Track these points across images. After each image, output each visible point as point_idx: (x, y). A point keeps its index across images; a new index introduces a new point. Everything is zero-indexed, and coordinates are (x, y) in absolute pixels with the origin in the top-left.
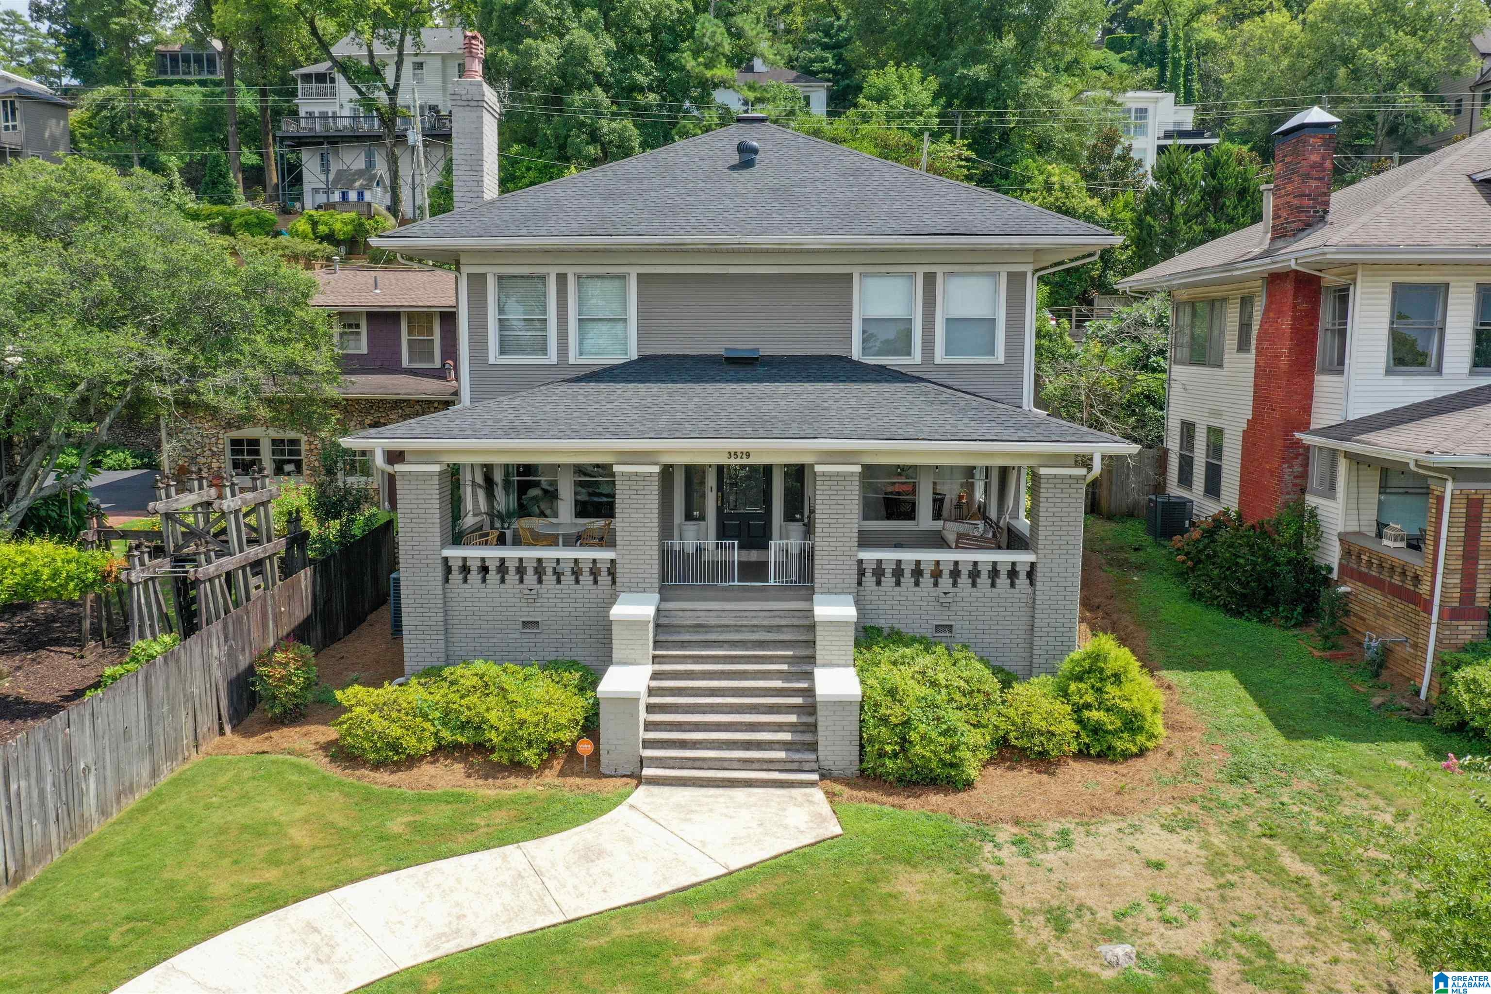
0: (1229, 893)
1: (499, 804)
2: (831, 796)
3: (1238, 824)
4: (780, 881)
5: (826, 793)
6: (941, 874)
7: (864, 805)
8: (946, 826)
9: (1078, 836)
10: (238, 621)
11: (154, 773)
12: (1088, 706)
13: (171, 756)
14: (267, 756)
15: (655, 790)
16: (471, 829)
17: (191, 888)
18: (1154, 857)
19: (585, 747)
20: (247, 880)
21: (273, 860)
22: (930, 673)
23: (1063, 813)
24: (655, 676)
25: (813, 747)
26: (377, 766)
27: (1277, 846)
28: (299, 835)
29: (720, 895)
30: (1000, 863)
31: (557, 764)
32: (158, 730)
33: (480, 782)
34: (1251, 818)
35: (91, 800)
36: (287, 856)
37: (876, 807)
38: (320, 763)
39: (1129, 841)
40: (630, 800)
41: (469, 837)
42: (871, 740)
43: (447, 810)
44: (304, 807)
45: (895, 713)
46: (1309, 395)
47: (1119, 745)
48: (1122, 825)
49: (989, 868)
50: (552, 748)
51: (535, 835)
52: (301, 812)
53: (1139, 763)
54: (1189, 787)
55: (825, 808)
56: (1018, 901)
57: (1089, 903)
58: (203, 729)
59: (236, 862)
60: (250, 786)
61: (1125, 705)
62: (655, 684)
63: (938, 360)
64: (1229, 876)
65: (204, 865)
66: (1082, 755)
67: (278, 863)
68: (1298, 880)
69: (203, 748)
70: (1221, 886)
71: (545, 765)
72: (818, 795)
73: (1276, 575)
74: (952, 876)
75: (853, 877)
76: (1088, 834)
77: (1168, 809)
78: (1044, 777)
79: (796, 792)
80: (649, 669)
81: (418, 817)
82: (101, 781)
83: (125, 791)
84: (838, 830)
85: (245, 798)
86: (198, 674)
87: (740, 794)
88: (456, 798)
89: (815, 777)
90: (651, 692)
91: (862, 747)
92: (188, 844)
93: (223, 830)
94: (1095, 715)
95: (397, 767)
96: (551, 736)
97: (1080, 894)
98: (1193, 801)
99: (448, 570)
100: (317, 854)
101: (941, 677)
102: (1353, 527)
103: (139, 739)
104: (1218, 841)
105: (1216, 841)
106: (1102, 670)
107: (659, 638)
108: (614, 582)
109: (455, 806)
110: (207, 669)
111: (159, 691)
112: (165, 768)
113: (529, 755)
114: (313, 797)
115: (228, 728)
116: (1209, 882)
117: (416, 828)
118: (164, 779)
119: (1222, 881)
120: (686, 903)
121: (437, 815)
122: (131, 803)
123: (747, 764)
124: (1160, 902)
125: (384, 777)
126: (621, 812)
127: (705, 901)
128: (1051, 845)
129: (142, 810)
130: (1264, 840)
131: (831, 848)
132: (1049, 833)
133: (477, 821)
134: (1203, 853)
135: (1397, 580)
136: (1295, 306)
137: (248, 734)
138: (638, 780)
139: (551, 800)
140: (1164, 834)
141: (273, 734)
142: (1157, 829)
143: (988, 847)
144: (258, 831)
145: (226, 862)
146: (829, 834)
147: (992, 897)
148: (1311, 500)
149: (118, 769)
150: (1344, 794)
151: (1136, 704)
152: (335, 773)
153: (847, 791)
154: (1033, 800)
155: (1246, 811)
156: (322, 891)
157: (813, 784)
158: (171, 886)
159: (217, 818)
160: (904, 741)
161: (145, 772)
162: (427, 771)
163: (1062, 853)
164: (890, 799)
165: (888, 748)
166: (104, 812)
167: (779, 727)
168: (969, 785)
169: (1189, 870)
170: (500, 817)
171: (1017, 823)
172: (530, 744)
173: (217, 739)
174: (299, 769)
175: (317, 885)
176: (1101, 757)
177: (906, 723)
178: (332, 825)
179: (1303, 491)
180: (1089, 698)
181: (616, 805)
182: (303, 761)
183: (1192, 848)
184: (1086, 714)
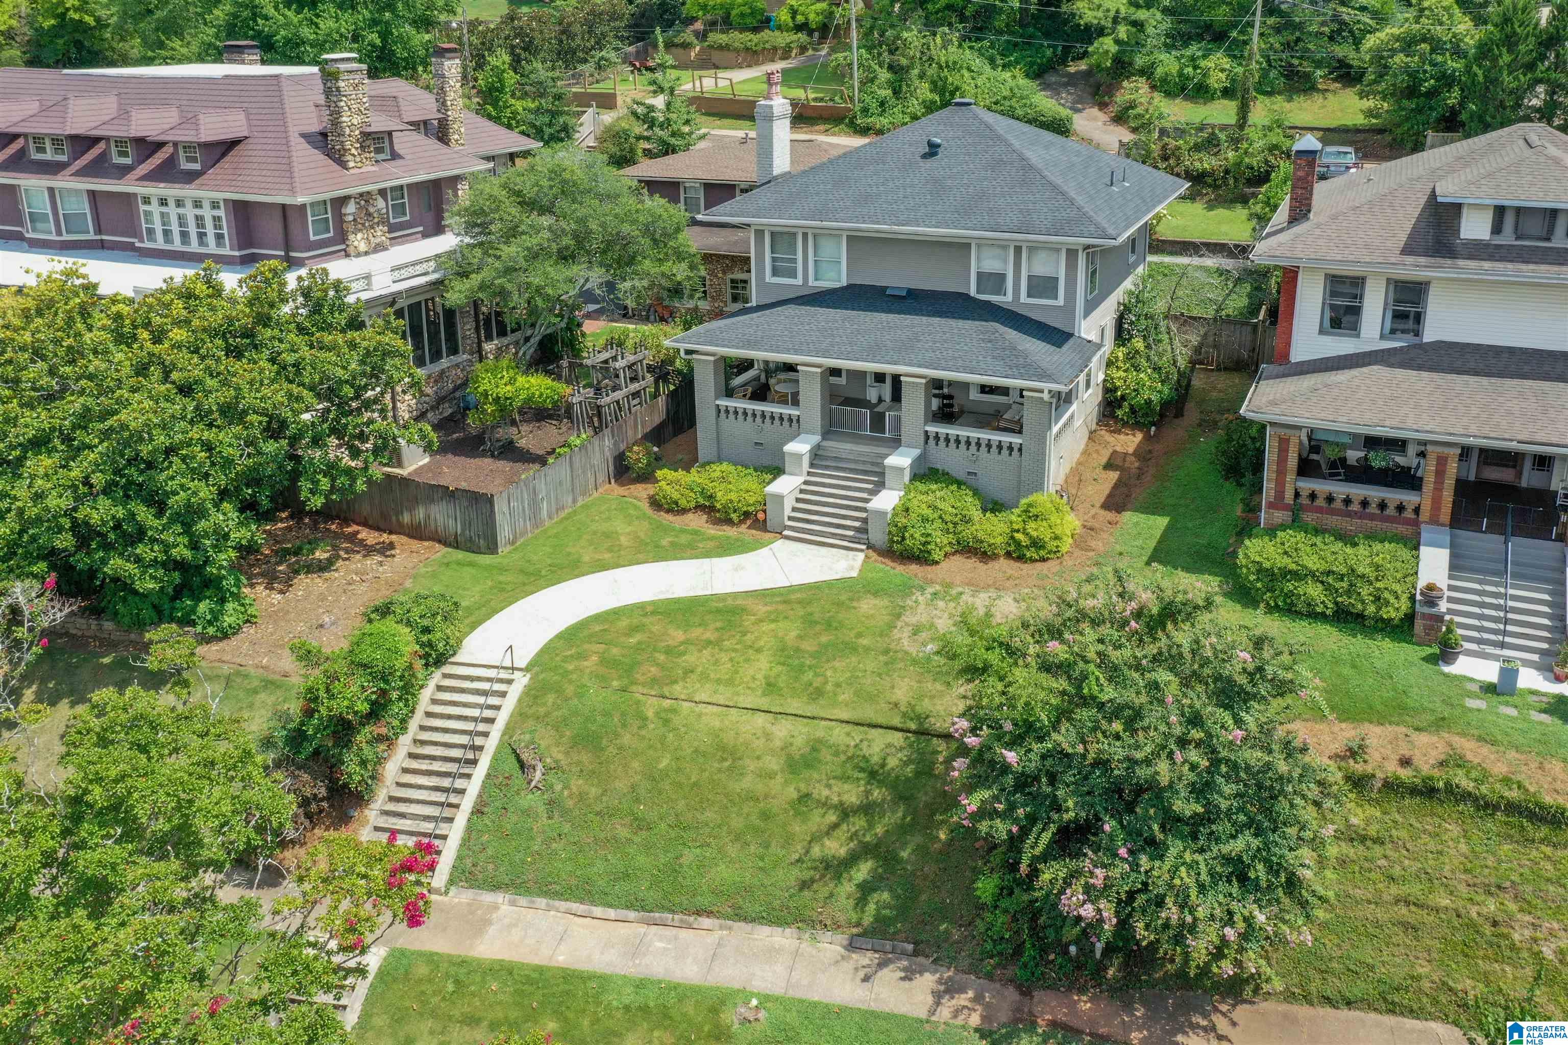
2: (866, 558)
4: (812, 593)
5: (865, 556)
6: (885, 602)
7: (878, 565)
8: (907, 581)
9: (966, 596)
10: (620, 427)
11: (574, 501)
13: (584, 493)
14: (625, 498)
15: (787, 542)
16: (695, 548)
17: (575, 556)
19: (760, 516)
20: (597, 557)
21: (609, 550)
22: (938, 501)
23: (971, 584)
24: (806, 483)
25: (866, 531)
26: (668, 511)
28: (624, 540)
30: (916, 602)
31: (749, 522)
32: (577, 481)
33: (709, 526)
35: (545, 513)
36: (616, 548)
37: (882, 567)
38: (645, 506)
40: (772, 545)
43: (691, 537)
44: (631, 527)
45: (902, 522)
48: (995, 594)
49: (910, 603)
50: (747, 514)
51: (721, 555)
53: (1039, 565)
55: (858, 563)
56: (908, 619)
58: (600, 481)
59: (596, 548)
60: (613, 513)
62: (804, 487)
63: (1022, 300)
65: (583, 547)
66: (1008, 555)
67: (611, 551)
69: (600, 490)
71: (741, 522)
72: (860, 556)
74: (890, 604)
75: (845, 596)
76: (973, 596)
77: (1026, 591)
78: (979, 565)
79: (851, 553)
80: (803, 478)
81: (676, 539)
82: (549, 503)
83: (561, 508)
84: (856, 575)
85: (609, 519)
86: (598, 455)
87: (824, 550)
88: (696, 532)
89: (863, 547)
90: (800, 491)
91: (888, 536)
92: (580, 537)
93: (595, 533)
94: (1019, 536)
95: (675, 513)
96: (746, 509)
99: (718, 411)
100: (628, 549)
103: (567, 486)
107: (812, 462)
108: (798, 428)
109: (696, 536)
111: (577, 464)
112: (580, 499)
113: (734, 516)
114: (636, 523)
115: (612, 481)
117: (672, 544)
118: (579, 504)
120: (764, 596)
121: (685, 539)
122: (563, 514)
123: (834, 536)
125: (670, 517)
126: (764, 551)
127: (773, 596)
128: (949, 598)
129: (566, 518)
131: (845, 582)
132: (953, 592)
133: (699, 544)
137: (620, 485)
138: (780, 536)
139: (737, 540)
141: (631, 487)
143: (919, 594)
144: (607, 535)
145: (592, 547)
146: (850, 576)
147: (898, 616)
149: (557, 499)
152: (649, 511)
153: (875, 557)
156: (624, 566)
157: (861, 550)
158: (569, 554)
159: (594, 527)
160: (903, 536)
161: (570, 500)
162: (690, 516)
163: (950, 602)
164: (893, 564)
165: (897, 539)
166: (550, 517)
167: (856, 519)
168: (932, 563)
170: (710, 544)
171: (943, 585)
172: (735, 511)
173: (606, 486)
174: (636, 507)
175: (623, 563)
176: (1018, 559)
178: (639, 537)
181: (765, 546)
182: (638, 503)
183: (1017, 611)
184: (1015, 534)
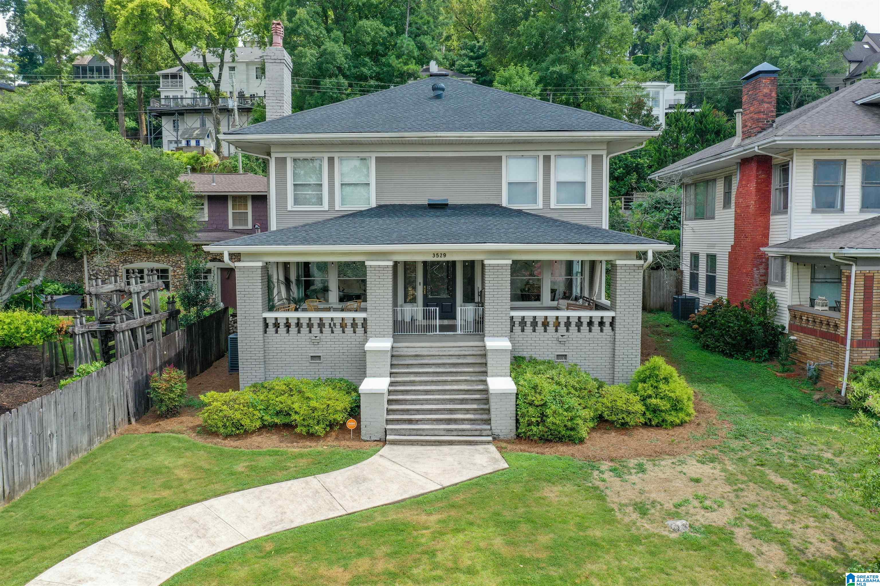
0: (740, 493)
1: (301, 456)
2: (500, 449)
3: (741, 459)
4: (474, 491)
5: (497, 447)
6: (569, 488)
7: (521, 453)
8: (570, 463)
9: (648, 466)
10: (140, 356)
11: (90, 442)
12: (650, 397)
13: (100, 433)
14: (157, 434)
15: (395, 447)
16: (285, 468)
17: (117, 501)
18: (695, 476)
19: (351, 424)
20: (151, 496)
21: (167, 486)
22: (556, 378)
23: (639, 455)
24: (392, 384)
25: (488, 422)
26: (227, 436)
27: (767, 470)
28: (182, 474)
29: (438, 499)
30: (604, 481)
31: (335, 434)
32: (93, 416)
33: (289, 445)
34: (750, 456)
35: (54, 454)
36: (176, 483)
37: (527, 454)
38: (191, 436)
39: (679, 468)
40: (380, 453)
41: (285, 473)
42: (523, 416)
43: (271, 459)
44: (183, 459)
45: (538, 400)
46: (767, 227)
47: (669, 418)
48: (674, 460)
49: (598, 483)
50: (331, 425)
51: (324, 472)
52: (181, 462)
53: (681, 429)
54: (711, 440)
55: (498, 455)
56: (616, 500)
57: (659, 500)
58: (119, 419)
59: (144, 487)
60: (149, 449)
61: (672, 395)
62: (391, 388)
63: (552, 206)
64: (740, 485)
65: (125, 489)
66: (647, 425)
67: (170, 488)
68: (780, 487)
69: (118, 431)
70: (735, 490)
71: (327, 434)
72: (492, 448)
73: (752, 332)
74: (576, 488)
75: (518, 489)
76: (654, 465)
77: (700, 452)
78: (626, 438)
79: (479, 447)
80: (387, 380)
81: (253, 463)
82: (60, 443)
83: (73, 451)
84: (506, 466)
85: (146, 455)
86: (117, 385)
87: (445, 449)
88: (274, 453)
89: (490, 438)
90: (390, 392)
91: (517, 421)
92: (114, 479)
93: (135, 471)
94: (654, 401)
95: (238, 436)
96: (331, 417)
97: (653, 496)
98: (714, 448)
99: (266, 325)
100: (193, 482)
101: (563, 381)
102: (796, 302)
103: (82, 421)
104: (731, 468)
105: (730, 468)
106: (657, 376)
107: (393, 363)
108: (365, 332)
109: (275, 457)
110: (121, 383)
111: (94, 393)
112: (96, 440)
113: (319, 429)
114: (188, 454)
115: (133, 420)
116: (728, 488)
117: (251, 468)
118: (96, 446)
119: (735, 487)
120: (418, 503)
121: (265, 462)
122: (76, 459)
123: (449, 432)
124: (701, 499)
125: (230, 443)
126: (375, 458)
127: (430, 502)
128: (633, 471)
129: (84, 462)
130: (758, 467)
131: (502, 475)
132: (631, 465)
133: (289, 464)
134: (723, 474)
135: (824, 328)
136: (757, 176)
137: (145, 423)
138: (384, 442)
139: (333, 453)
140: (699, 465)
141: (161, 423)
142: (695, 462)
143: (596, 473)
144: (157, 471)
145: (138, 487)
146: (501, 468)
147: (602, 498)
148: (771, 289)
149: (70, 437)
150: (803, 444)
151: (678, 394)
152: (200, 441)
153: (509, 447)
154: (620, 449)
155: (745, 453)
156: (198, 501)
157: (489, 442)
158: (105, 500)
159: (130, 465)
160: (543, 416)
161: (85, 440)
162: (256, 440)
163: (640, 475)
164: (536, 450)
165: (534, 420)
166: (60, 462)
167: (467, 411)
168: (581, 441)
169: (715, 483)
170: (302, 462)
171: (612, 460)
172: (318, 423)
173: (127, 426)
174: (179, 440)
175: (194, 498)
176: (658, 426)
177: (544, 405)
178: (201, 468)
179: (766, 284)
180: (650, 392)
181: (371, 456)
182: (180, 436)
183: (717, 472)
184: (649, 401)
